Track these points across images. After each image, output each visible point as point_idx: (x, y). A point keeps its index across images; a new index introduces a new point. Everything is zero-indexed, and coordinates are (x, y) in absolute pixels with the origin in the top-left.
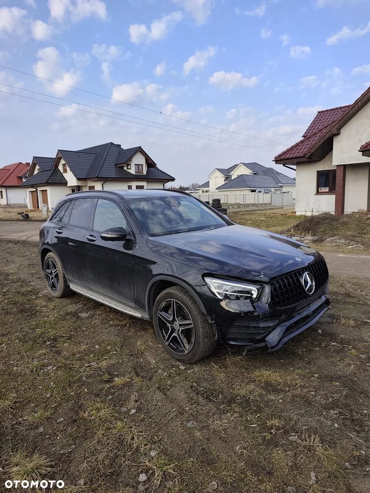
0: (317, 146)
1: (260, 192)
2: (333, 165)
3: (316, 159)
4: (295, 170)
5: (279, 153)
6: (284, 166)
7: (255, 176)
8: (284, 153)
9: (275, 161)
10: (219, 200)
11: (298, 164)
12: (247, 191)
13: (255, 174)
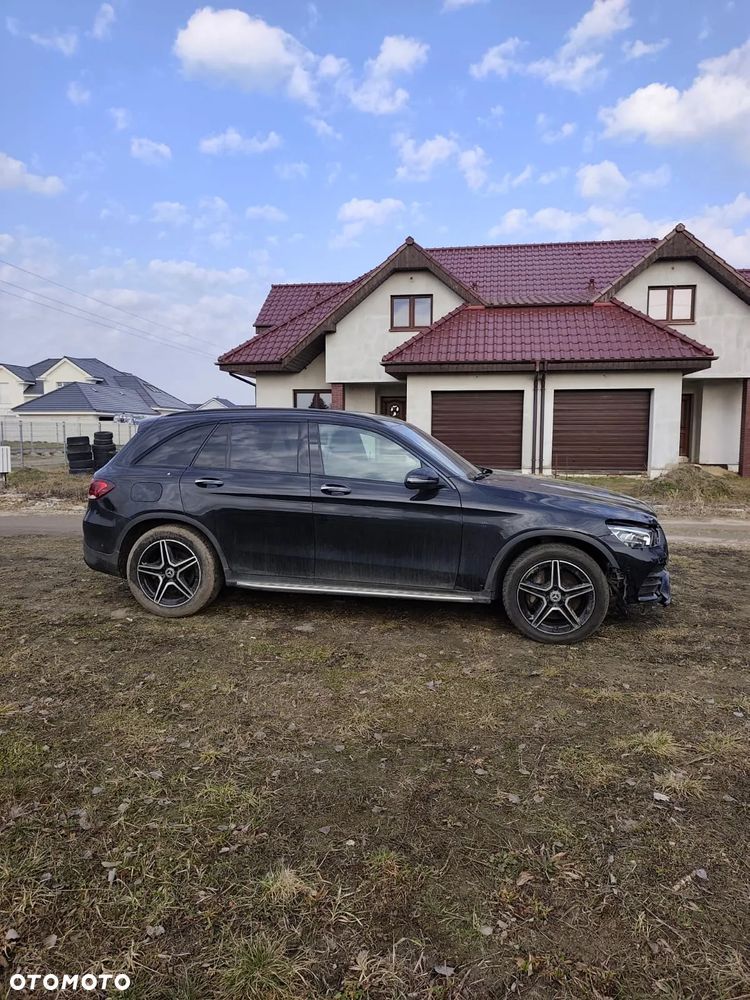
0: (302, 348)
1: (122, 421)
2: (327, 381)
3: (293, 369)
4: (254, 385)
5: (226, 352)
6: (231, 374)
7: (98, 386)
8: (235, 352)
9: (220, 365)
10: (110, 436)
11: (258, 374)
12: (91, 418)
13: (98, 382)
